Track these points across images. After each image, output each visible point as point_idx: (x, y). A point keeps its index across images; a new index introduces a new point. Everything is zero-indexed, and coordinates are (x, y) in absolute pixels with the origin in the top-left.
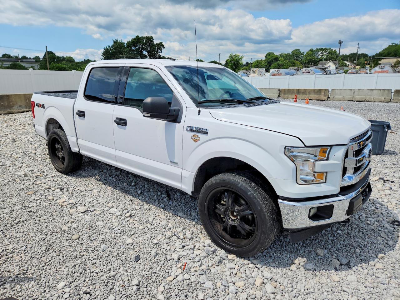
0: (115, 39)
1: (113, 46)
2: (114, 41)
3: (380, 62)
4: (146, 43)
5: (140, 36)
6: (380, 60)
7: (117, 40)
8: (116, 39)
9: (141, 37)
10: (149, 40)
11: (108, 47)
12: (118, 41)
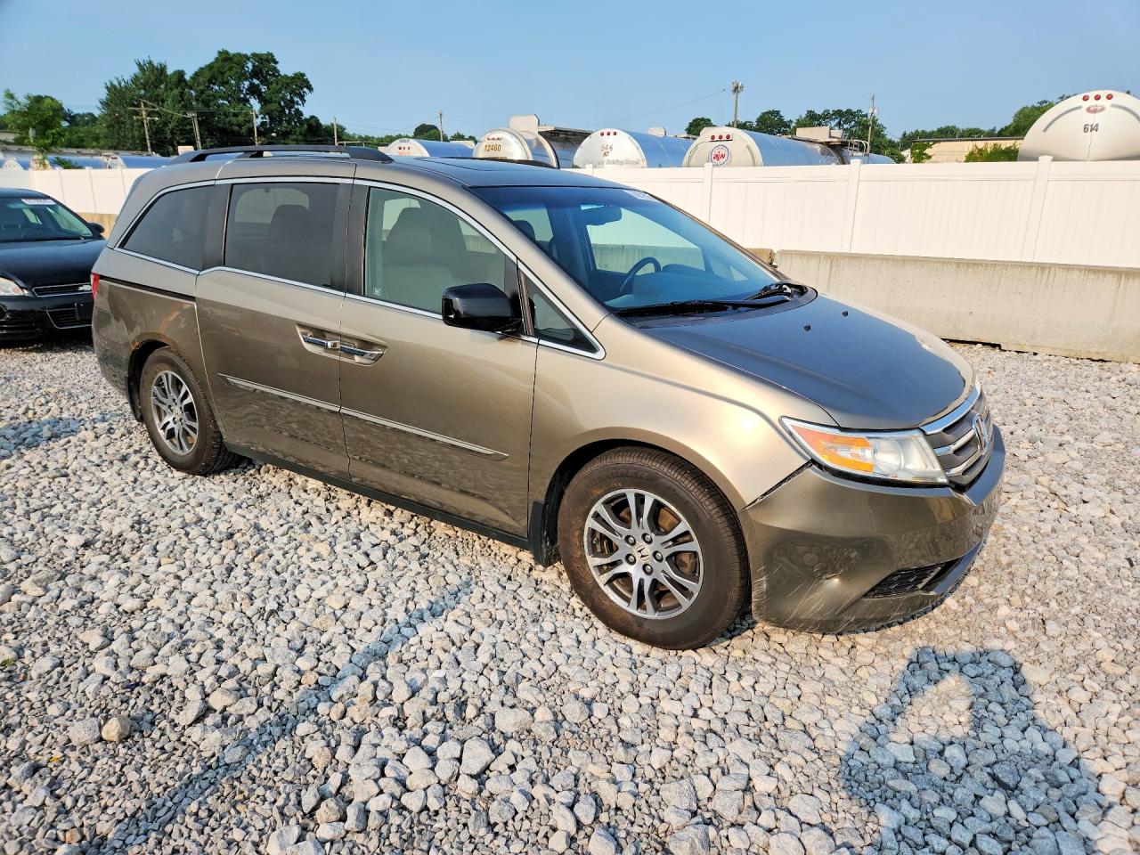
0: (143, 58)
1: (136, 79)
2: (139, 65)
3: (928, 151)
4: (256, 73)
5: (232, 51)
6: (930, 146)
7: (150, 63)
8: (147, 59)
9: (234, 55)
10: (264, 65)
11: (116, 83)
12: (155, 65)
